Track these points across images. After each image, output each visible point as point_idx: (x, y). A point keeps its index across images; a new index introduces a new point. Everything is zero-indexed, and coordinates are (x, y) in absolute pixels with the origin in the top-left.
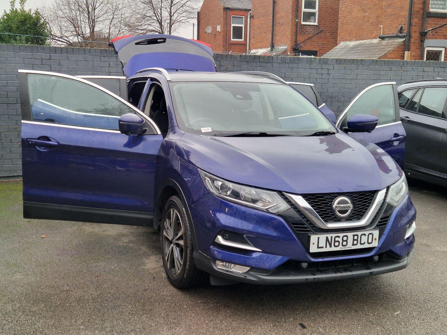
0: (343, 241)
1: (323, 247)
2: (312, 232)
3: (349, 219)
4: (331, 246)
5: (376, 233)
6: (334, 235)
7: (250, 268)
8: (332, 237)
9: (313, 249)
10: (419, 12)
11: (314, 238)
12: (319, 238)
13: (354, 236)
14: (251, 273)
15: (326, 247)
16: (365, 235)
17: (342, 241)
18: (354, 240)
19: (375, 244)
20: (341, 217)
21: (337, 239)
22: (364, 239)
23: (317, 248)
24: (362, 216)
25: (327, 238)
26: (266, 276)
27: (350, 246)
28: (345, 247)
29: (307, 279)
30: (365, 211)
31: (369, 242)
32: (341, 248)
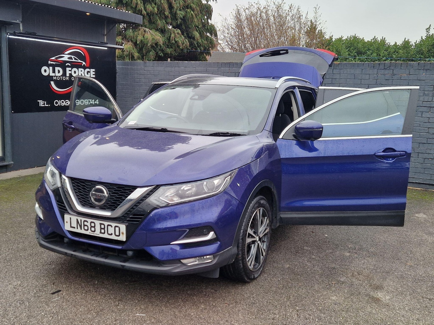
0: (91, 227)
1: (74, 228)
4: (81, 229)
5: (123, 227)
6: (83, 219)
8: (81, 220)
9: (67, 227)
11: (67, 217)
12: (71, 218)
13: (101, 224)
15: (77, 228)
16: (112, 226)
18: (101, 229)
19: (123, 238)
21: (86, 223)
22: (111, 230)
23: (70, 227)
25: (77, 220)
27: (97, 233)
28: (94, 233)
29: (66, 253)
30: (120, 203)
31: (116, 234)
32: (90, 233)
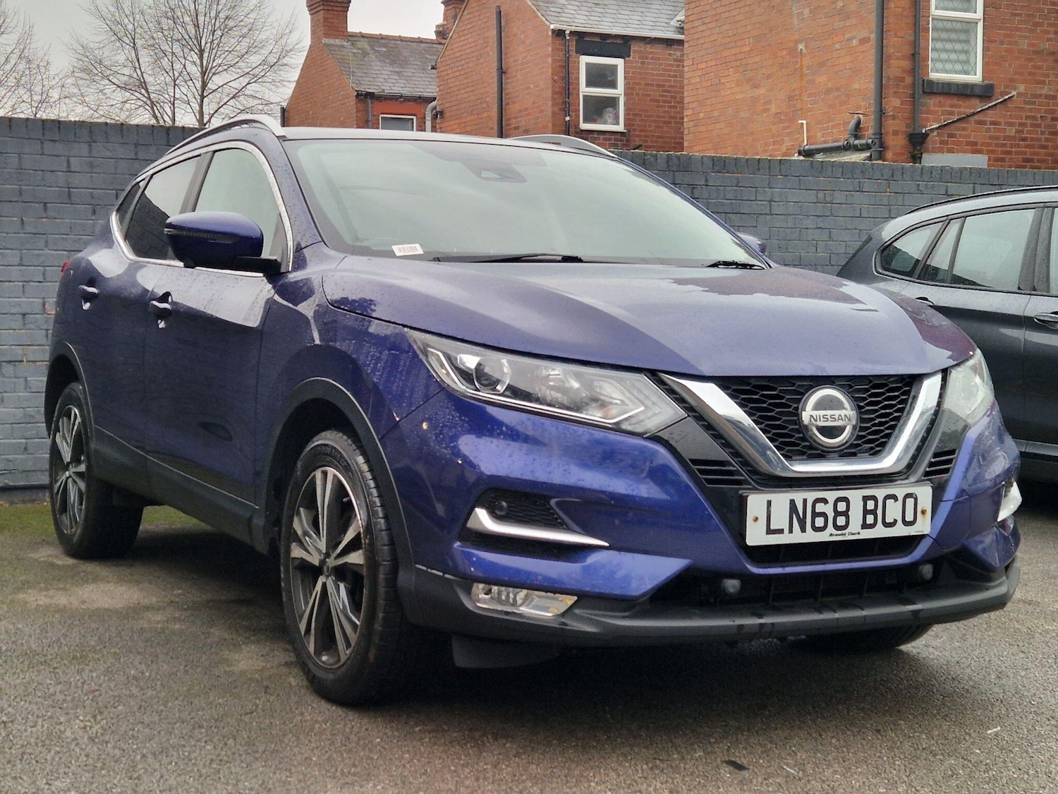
0: (837, 514)
1: (781, 531)
2: (750, 487)
3: (847, 452)
4: (803, 530)
5: (925, 494)
6: (811, 496)
7: (576, 598)
8: (805, 501)
9: (756, 536)
10: (902, 80)
11: (756, 503)
12: (769, 503)
13: (866, 499)
14: (577, 611)
15: (791, 531)
16: (894, 497)
17: (833, 514)
18: (866, 512)
19: (924, 526)
20: (826, 447)
21: (820, 508)
22: (894, 510)
23: (767, 533)
24: (883, 445)
25: (792, 502)
26: (624, 617)
27: (855, 531)
28: (844, 532)
29: (741, 627)
31: (907, 519)
32: (831, 535)
